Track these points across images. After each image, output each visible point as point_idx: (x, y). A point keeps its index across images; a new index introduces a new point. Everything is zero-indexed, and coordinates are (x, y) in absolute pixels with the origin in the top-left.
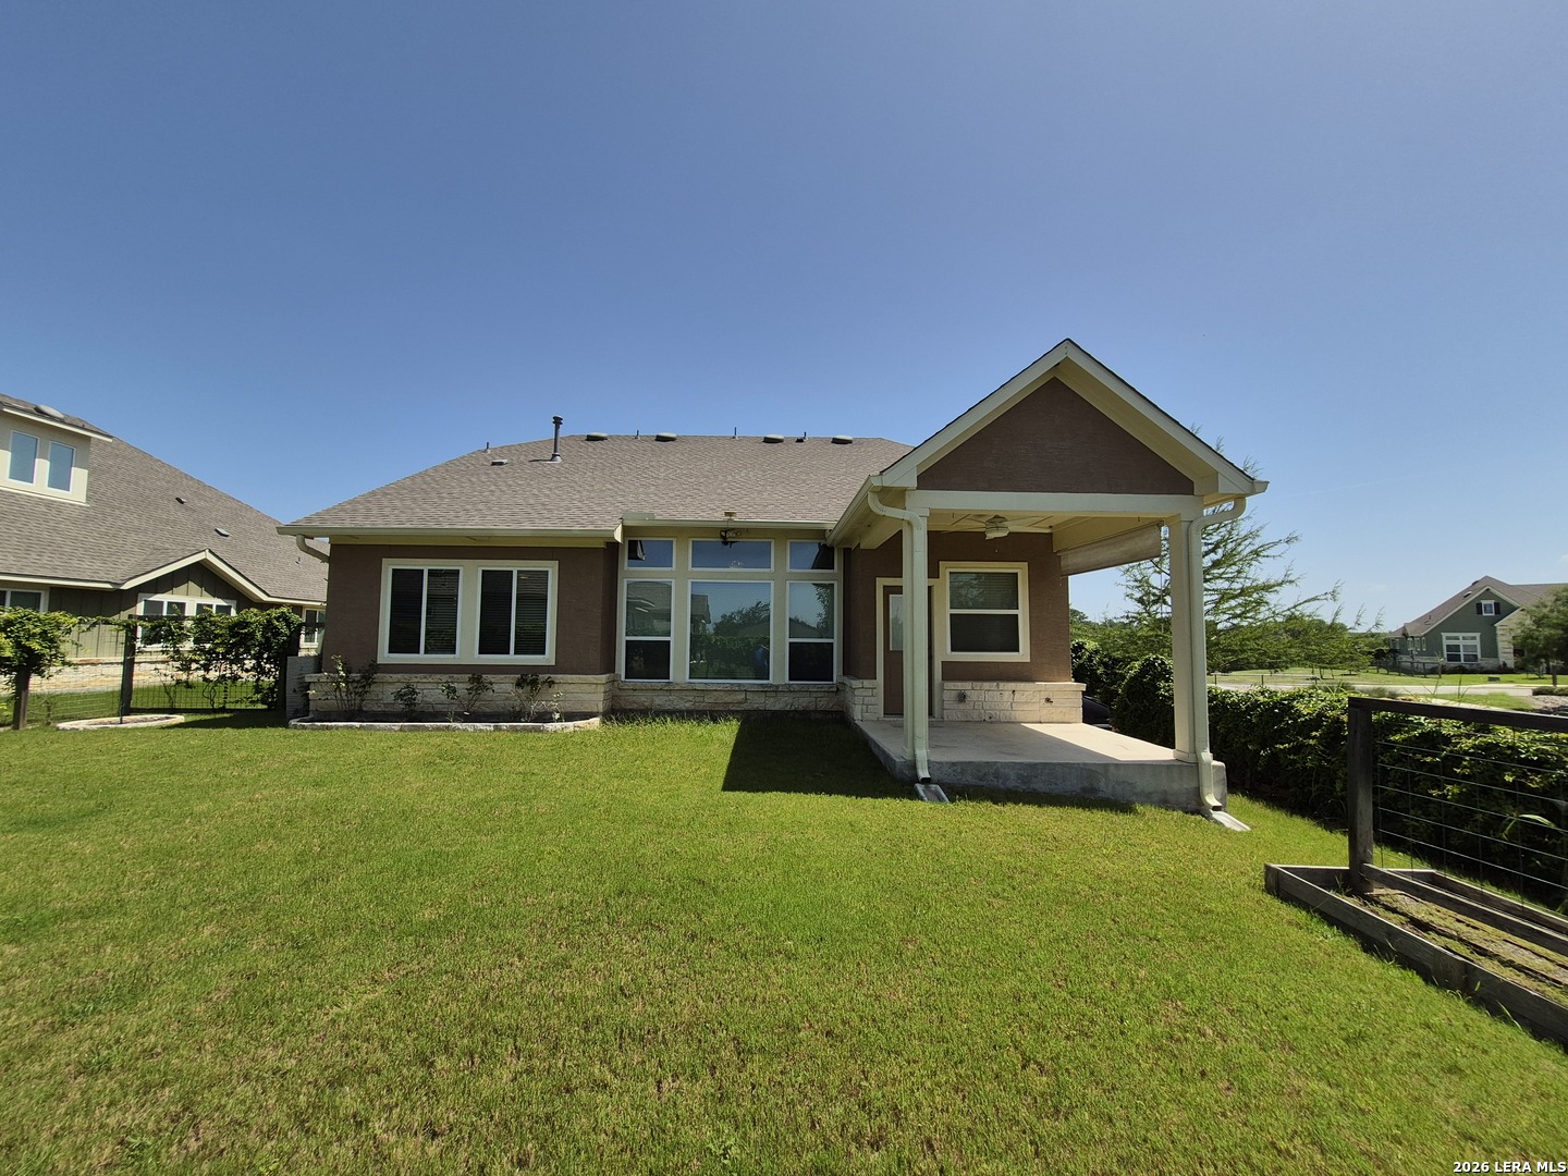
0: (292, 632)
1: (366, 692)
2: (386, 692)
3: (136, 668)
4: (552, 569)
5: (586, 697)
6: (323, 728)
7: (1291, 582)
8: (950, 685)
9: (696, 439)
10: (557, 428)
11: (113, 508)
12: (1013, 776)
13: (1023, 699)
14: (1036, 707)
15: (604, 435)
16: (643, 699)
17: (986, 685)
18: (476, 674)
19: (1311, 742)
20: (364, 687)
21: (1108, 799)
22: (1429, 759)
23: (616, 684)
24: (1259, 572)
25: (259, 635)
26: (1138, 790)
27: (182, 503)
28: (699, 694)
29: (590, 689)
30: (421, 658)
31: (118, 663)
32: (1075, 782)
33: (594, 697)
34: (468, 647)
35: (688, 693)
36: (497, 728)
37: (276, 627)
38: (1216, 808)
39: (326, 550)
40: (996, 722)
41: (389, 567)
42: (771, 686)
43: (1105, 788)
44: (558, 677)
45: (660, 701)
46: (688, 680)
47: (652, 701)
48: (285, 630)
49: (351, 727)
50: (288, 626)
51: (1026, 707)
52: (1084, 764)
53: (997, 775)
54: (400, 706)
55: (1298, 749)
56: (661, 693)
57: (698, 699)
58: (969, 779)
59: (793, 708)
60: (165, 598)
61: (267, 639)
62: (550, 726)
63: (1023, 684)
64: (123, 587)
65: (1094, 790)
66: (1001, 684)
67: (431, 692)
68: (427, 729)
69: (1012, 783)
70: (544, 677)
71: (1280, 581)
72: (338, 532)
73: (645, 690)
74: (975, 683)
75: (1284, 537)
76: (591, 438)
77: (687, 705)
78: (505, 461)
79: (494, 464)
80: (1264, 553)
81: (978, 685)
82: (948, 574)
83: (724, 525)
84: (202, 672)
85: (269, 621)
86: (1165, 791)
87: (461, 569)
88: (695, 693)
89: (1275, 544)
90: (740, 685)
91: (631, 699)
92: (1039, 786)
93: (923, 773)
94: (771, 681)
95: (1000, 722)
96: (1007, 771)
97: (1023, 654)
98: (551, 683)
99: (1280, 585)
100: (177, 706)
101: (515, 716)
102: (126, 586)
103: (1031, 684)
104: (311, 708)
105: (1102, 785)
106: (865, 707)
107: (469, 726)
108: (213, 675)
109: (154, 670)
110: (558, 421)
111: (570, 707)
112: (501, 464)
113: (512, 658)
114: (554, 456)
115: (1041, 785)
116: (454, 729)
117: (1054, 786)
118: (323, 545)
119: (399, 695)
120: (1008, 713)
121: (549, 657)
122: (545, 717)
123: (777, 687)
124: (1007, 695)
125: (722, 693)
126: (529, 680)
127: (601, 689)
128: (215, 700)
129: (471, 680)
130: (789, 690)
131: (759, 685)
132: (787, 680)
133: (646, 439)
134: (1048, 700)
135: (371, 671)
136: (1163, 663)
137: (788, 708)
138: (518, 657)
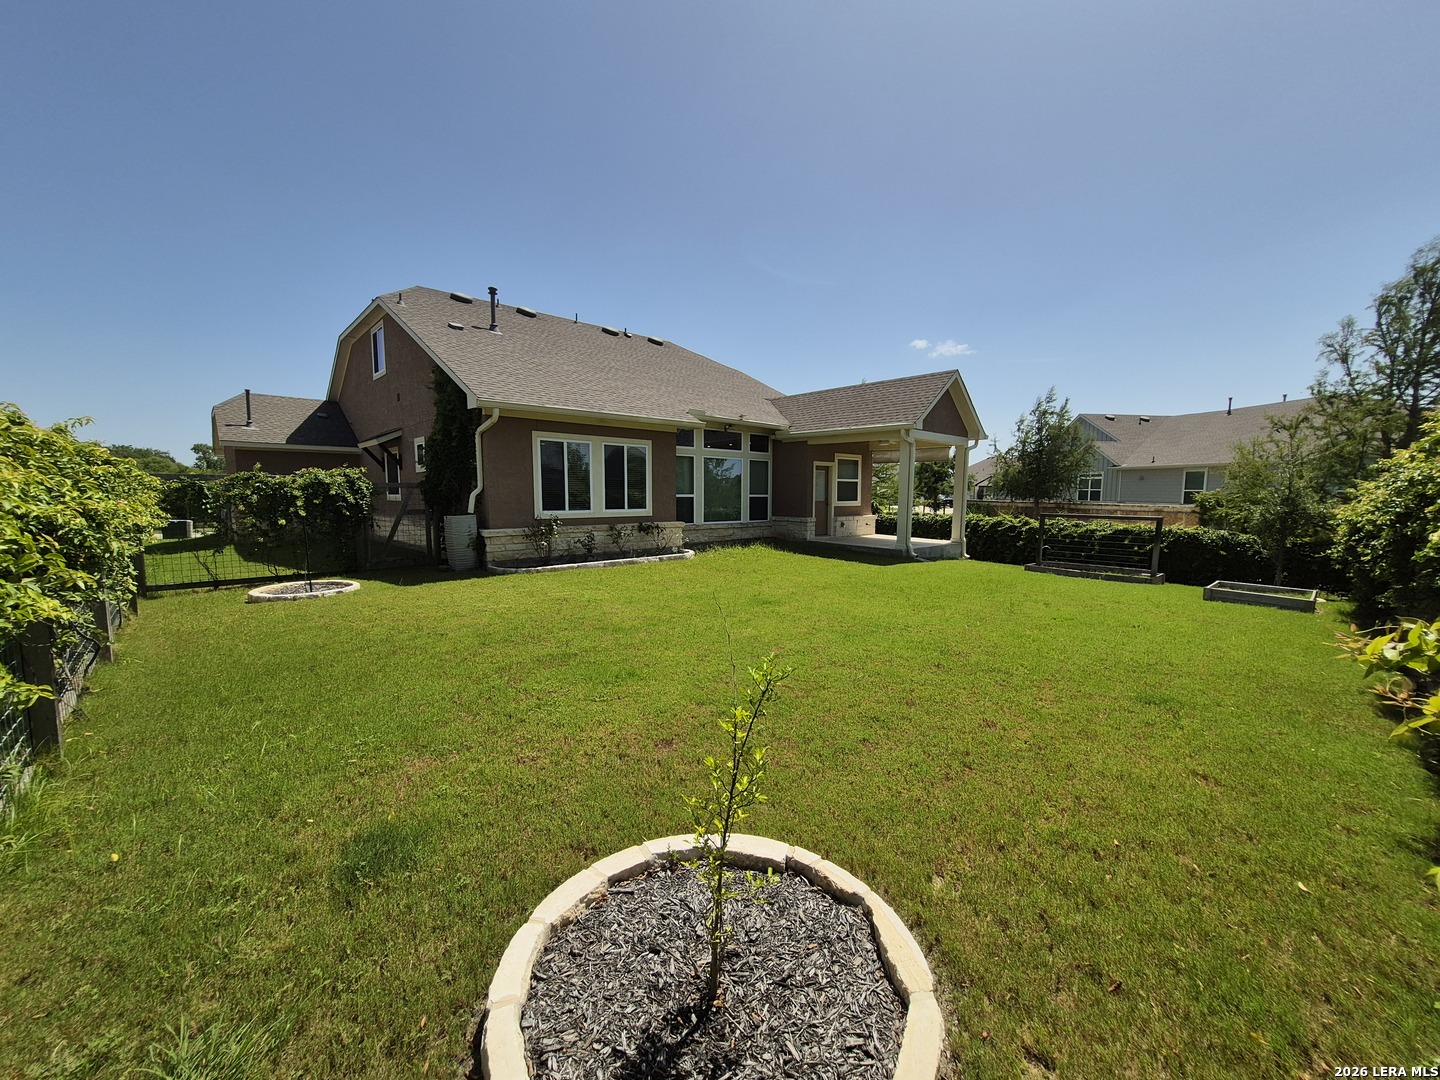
13: (860, 524)
14: (863, 527)
18: (609, 525)
30: (567, 513)
34: (598, 507)
35: (703, 531)
40: (852, 536)
42: (745, 524)
46: (704, 522)
63: (859, 517)
66: (853, 517)
70: (651, 524)
74: (846, 518)
79: (451, 327)
82: (837, 461)
87: (589, 443)
94: (743, 521)
97: (859, 501)
98: (656, 528)
112: (458, 328)
113: (627, 512)
114: (494, 326)
119: (580, 543)
120: (855, 531)
121: (651, 510)
124: (856, 523)
126: (646, 526)
129: (609, 529)
132: (749, 520)
134: (867, 524)
138: (630, 510)
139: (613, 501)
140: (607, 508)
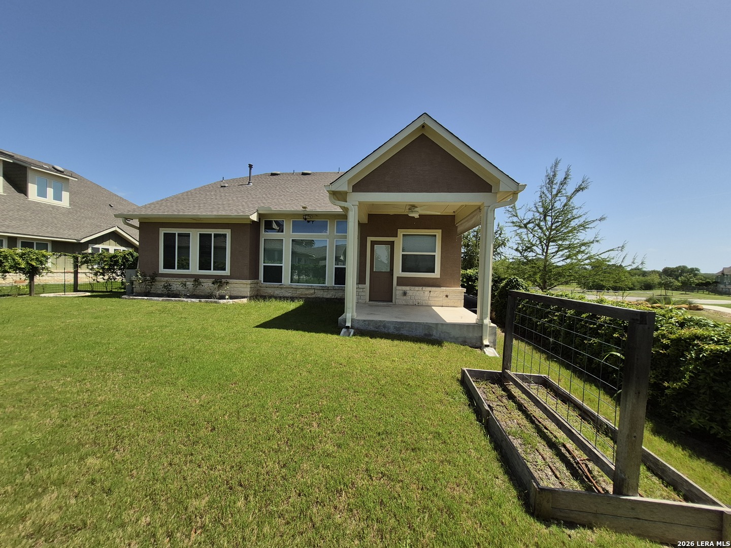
0: (134, 260)
1: (153, 285)
2: (159, 285)
3: (79, 275)
4: (228, 232)
5: (242, 289)
6: (133, 299)
7: (597, 241)
8: (400, 288)
9: (320, 174)
10: (250, 169)
11: (81, 209)
12: (392, 327)
13: (435, 295)
14: (441, 299)
15: (278, 173)
16: (270, 291)
17: (417, 288)
18: (197, 279)
19: (555, 318)
20: (151, 282)
21: (437, 340)
22: (592, 326)
23: (258, 284)
24: (584, 236)
25: (120, 261)
26: (452, 336)
27: (112, 207)
28: (295, 290)
29: (244, 286)
30: (176, 271)
31: (71, 273)
32: (421, 331)
33: (245, 289)
34: (194, 267)
35: (289, 289)
36: (200, 301)
37: (127, 258)
38: (487, 346)
39: (137, 224)
40: (421, 306)
41: (162, 231)
42: (326, 287)
43: (435, 334)
44: (230, 281)
45: (277, 292)
46: (290, 283)
47: (274, 292)
48: (131, 259)
49: (143, 299)
50: (132, 257)
51: (436, 299)
52: (426, 323)
53: (384, 327)
54: (165, 291)
55: (550, 322)
56: (278, 289)
57: (294, 292)
58: (371, 328)
59: (335, 297)
60: (101, 246)
61: (124, 262)
62: (222, 301)
63: (435, 288)
64: (81, 242)
65: (431, 335)
66: (424, 288)
67: (176, 285)
68: (172, 300)
69: (392, 330)
70: (224, 280)
71: (591, 240)
72: (142, 216)
73: (270, 288)
74: (411, 287)
75: (599, 218)
76: (273, 174)
77: (289, 294)
78: (226, 185)
79: (222, 187)
80: (587, 226)
81: (412, 288)
82: (402, 235)
83: (302, 213)
84: (102, 277)
85: (125, 255)
86: (465, 337)
87: (191, 233)
88: (292, 289)
89: (593, 221)
90: (311, 286)
91: (265, 291)
92: (404, 332)
93: (349, 324)
94: (326, 285)
95: (422, 306)
96: (389, 325)
97: (437, 274)
98: (227, 283)
99: (592, 242)
100: (94, 290)
101: (209, 296)
102: (82, 241)
103: (439, 288)
104: (134, 291)
105: (434, 333)
106: (359, 297)
107: (189, 300)
108: (106, 277)
109: (86, 276)
110: (251, 166)
111: (235, 294)
112: (225, 186)
113: (212, 272)
114: (249, 182)
115: (405, 332)
116: (183, 301)
117: (411, 333)
118: (136, 223)
119: (165, 287)
120: (427, 302)
121: (227, 272)
122: (222, 297)
123: (328, 287)
124: (427, 293)
125: (304, 290)
126: (219, 282)
127: (249, 286)
128: (108, 288)
129: (195, 281)
130: (334, 289)
131: (320, 286)
132: (333, 285)
133: (297, 174)
134: (447, 296)
135: (155, 276)
136: (517, 280)
137: (333, 297)
138: (215, 271)
139: (204, 265)
140: (199, 269)
